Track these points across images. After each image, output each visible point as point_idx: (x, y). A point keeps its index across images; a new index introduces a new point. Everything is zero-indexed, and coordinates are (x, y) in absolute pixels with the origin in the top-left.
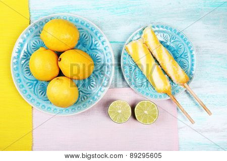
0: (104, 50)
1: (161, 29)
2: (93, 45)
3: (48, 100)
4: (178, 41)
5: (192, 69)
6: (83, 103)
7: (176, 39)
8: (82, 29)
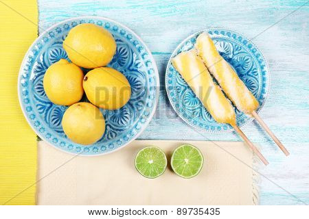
0: (147, 73)
1: (221, 36)
2: (133, 65)
3: (63, 132)
4: (244, 52)
5: (263, 91)
6: (110, 142)
7: (242, 50)
8: (120, 41)
